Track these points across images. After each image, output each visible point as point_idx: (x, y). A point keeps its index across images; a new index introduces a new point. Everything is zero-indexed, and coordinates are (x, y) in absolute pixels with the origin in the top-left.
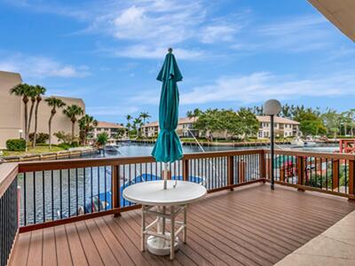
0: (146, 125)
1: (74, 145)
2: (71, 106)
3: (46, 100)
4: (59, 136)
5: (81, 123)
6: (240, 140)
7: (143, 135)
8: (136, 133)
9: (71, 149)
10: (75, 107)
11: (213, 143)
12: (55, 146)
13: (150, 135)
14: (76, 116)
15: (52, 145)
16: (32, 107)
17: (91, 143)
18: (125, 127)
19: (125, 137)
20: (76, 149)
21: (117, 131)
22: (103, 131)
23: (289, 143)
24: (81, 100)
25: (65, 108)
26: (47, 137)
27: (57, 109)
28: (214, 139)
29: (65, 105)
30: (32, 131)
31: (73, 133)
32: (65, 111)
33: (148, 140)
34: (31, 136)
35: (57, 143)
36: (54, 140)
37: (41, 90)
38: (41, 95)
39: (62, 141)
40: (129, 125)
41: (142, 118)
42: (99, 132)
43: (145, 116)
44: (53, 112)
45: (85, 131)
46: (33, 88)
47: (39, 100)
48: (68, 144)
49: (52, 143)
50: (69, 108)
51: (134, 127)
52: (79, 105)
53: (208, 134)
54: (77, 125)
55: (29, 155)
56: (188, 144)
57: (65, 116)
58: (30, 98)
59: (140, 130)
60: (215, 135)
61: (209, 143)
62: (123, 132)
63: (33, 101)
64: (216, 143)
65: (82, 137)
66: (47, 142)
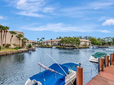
0: (44, 41)
1: (20, 48)
2: (19, 34)
3: (10, 32)
4: (14, 45)
5: (23, 40)
6: (74, 46)
7: (43, 45)
8: (40, 44)
9: (19, 50)
10: (20, 35)
11: (66, 47)
12: (13, 48)
13: (45, 45)
14: (21, 38)
15: (12, 48)
16: (4, 34)
17: (26, 47)
18: (37, 42)
19: (37, 45)
20: (21, 49)
21: (34, 43)
22: (29, 43)
23: (89, 48)
24: (22, 32)
25: (17, 35)
26: (10, 45)
27: (13, 35)
28: (66, 46)
29: (17, 34)
30: (4, 43)
31: (19, 44)
32: (16, 36)
33: (44, 46)
34: (4, 45)
35: (14, 47)
36: (12, 46)
37: (8, 28)
38: (8, 30)
39: (15, 47)
40: (38, 41)
41: (43, 39)
42: (28, 44)
43: (43, 38)
44: (12, 36)
45: (24, 43)
46: (4, 27)
47: (7, 32)
48: (17, 48)
49: (11, 47)
50: (18, 35)
51: (40, 42)
52: (22, 34)
53: (64, 45)
54: (21, 41)
55: (2, 52)
56: (58, 48)
57: (17, 38)
58: (3, 31)
59: (42, 43)
60: (67, 45)
61: (64, 47)
62: (36, 44)
63: (5, 32)
64: (67, 47)
65: (23, 45)
66: (10, 47)
